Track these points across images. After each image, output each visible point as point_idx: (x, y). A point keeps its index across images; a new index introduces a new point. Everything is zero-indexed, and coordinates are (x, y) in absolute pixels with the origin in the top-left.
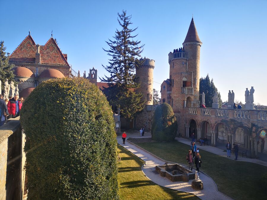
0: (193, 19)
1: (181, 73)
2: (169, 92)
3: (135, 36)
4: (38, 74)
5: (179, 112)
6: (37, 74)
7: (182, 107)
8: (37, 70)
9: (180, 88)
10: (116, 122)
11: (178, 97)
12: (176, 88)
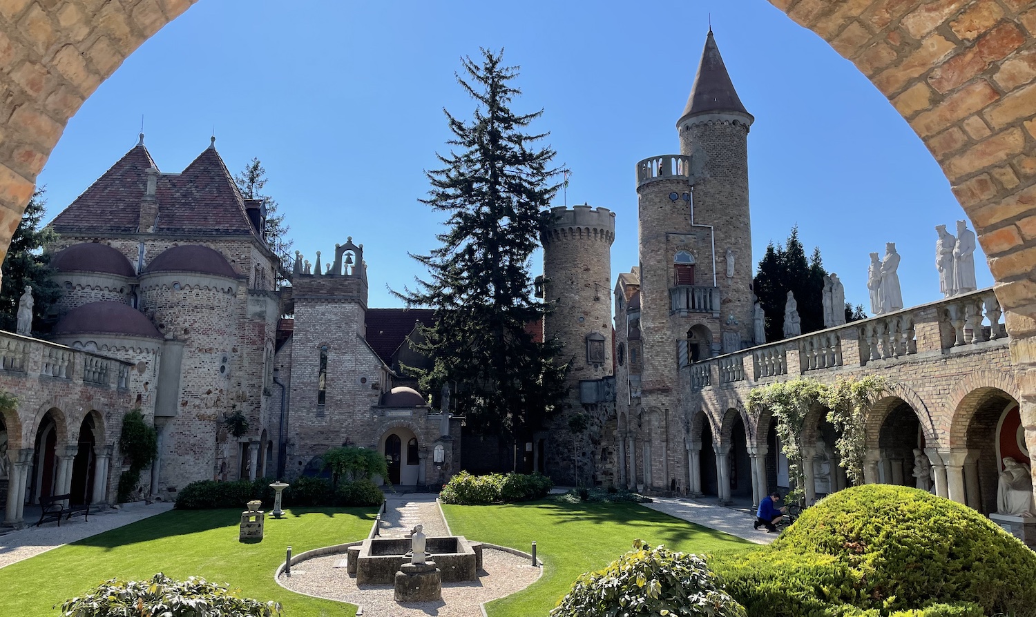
0: (711, 34)
1: (667, 234)
2: (632, 316)
5: (665, 390)
6: (140, 265)
8: (142, 252)
9: (666, 294)
10: (432, 439)
11: (657, 330)
12: (652, 293)
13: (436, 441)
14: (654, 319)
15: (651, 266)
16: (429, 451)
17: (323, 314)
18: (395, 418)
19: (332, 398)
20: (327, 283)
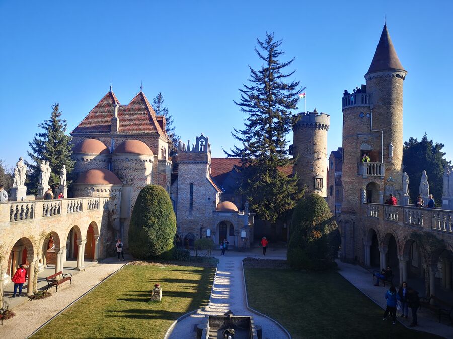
0: (385, 27)
1: (358, 135)
2: (338, 174)
3: (290, 75)
4: (114, 148)
5: (354, 213)
6: (112, 149)
7: (360, 202)
8: (113, 143)
9: (356, 165)
10: (240, 227)
11: (351, 183)
12: (349, 164)
13: (242, 228)
14: (349, 177)
15: (349, 151)
16: (239, 232)
17: (191, 169)
18: (224, 217)
19: (195, 207)
20: (193, 155)
